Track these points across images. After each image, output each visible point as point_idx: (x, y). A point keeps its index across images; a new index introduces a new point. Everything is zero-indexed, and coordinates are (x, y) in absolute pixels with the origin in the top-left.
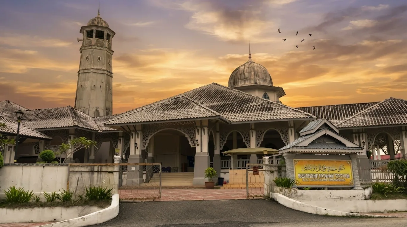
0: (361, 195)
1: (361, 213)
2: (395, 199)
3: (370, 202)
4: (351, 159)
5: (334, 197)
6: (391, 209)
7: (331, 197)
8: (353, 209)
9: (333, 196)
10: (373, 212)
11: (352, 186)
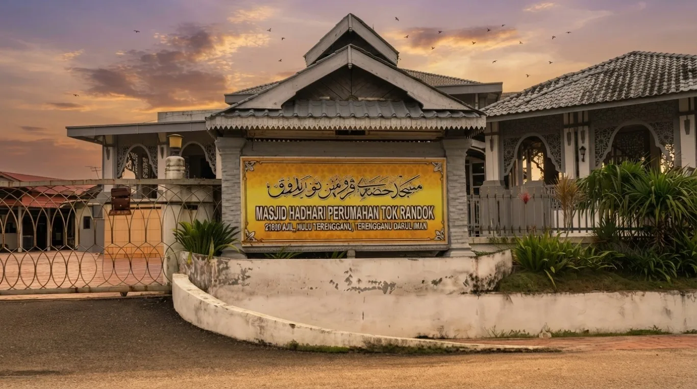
0: (463, 278)
1: (455, 339)
2: (584, 290)
3: (493, 301)
4: (445, 156)
5: (362, 286)
6: (565, 326)
7: (350, 283)
8: (426, 327)
9: (359, 281)
10: (503, 337)
11: (441, 245)
